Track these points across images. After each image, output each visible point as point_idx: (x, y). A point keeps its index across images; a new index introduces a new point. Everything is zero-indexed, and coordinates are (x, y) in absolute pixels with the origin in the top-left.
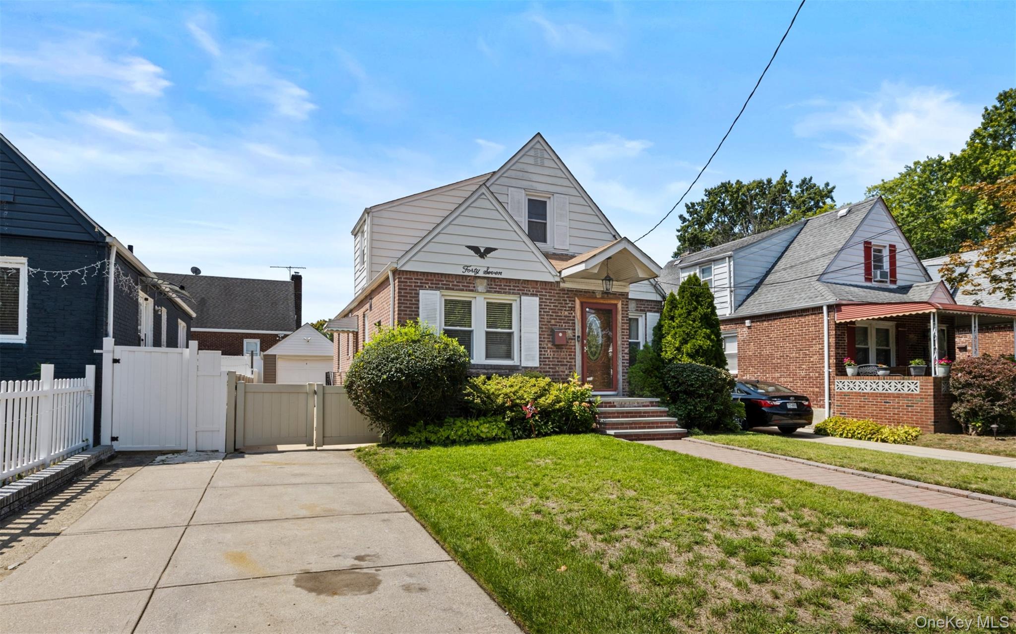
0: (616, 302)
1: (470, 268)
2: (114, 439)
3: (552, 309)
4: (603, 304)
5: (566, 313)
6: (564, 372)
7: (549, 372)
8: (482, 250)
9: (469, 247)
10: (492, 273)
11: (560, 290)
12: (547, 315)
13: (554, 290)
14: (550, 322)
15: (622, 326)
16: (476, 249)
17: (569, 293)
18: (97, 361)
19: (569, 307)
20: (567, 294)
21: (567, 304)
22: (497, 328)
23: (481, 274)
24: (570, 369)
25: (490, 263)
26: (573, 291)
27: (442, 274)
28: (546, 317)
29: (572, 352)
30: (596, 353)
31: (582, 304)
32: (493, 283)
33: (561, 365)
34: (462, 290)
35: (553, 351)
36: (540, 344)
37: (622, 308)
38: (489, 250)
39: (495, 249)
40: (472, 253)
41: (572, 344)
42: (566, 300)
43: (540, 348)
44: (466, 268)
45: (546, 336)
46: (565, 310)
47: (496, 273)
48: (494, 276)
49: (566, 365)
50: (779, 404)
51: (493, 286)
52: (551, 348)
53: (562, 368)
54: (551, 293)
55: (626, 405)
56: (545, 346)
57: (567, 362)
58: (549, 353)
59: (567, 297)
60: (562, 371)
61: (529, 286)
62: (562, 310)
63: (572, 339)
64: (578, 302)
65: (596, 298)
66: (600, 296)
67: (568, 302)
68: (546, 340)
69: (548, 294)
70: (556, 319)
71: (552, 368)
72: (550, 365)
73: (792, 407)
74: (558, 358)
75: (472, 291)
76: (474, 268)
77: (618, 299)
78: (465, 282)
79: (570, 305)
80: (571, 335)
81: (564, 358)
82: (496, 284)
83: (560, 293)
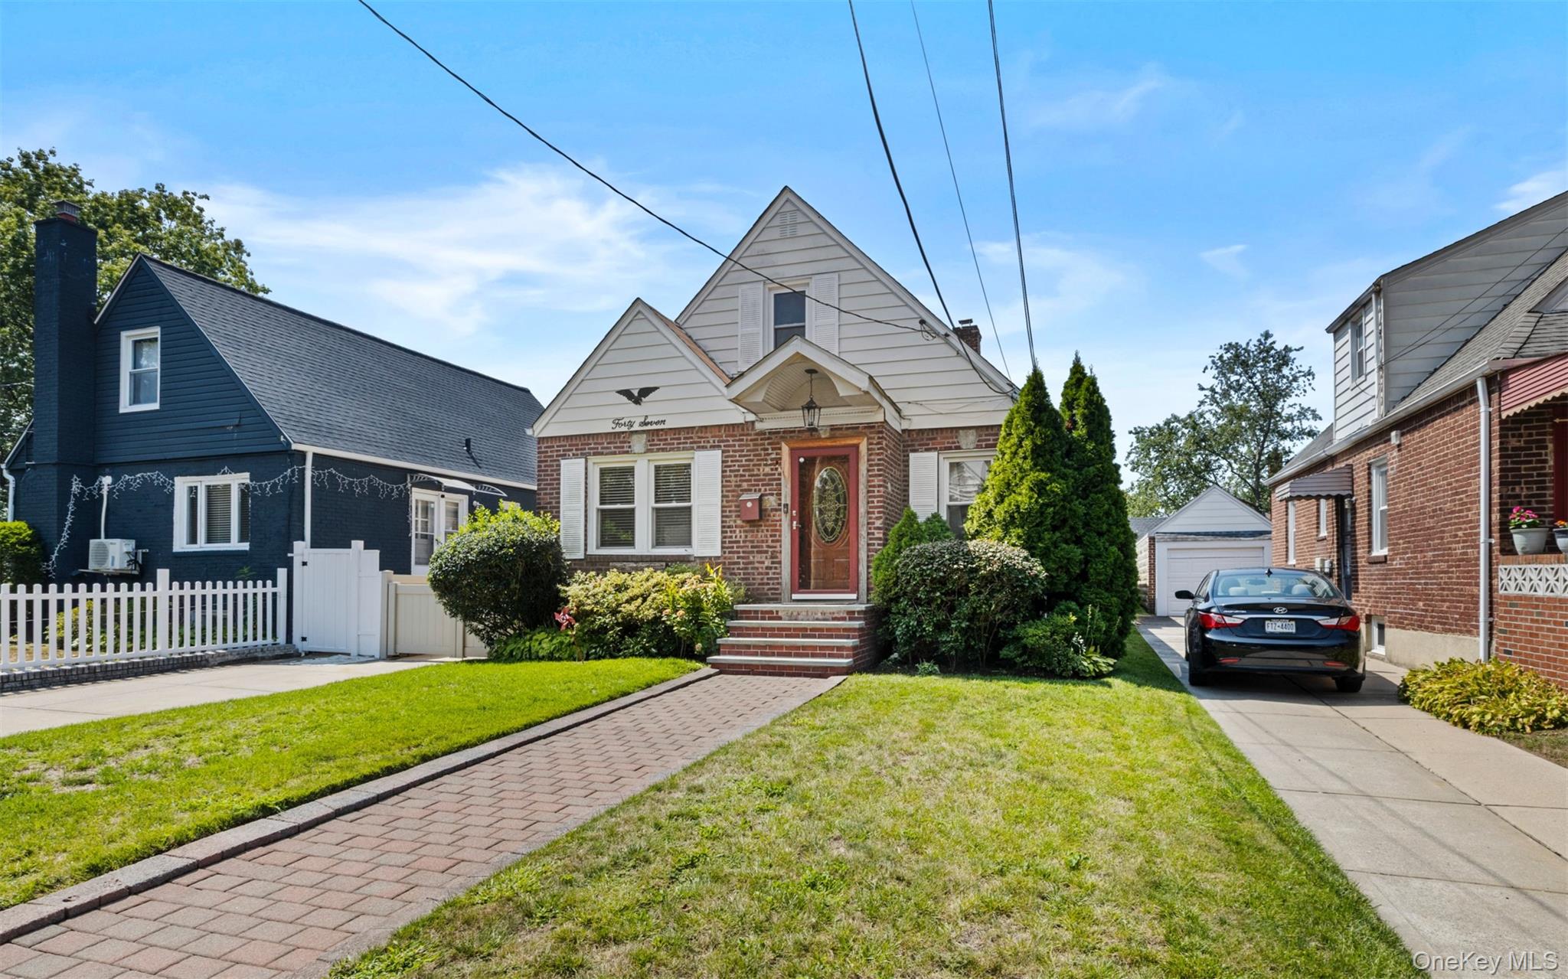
0: (855, 441)
1: (622, 422)
2: (304, 639)
3: (743, 466)
4: (832, 447)
5: (767, 470)
6: (763, 563)
7: (739, 563)
8: (636, 393)
9: (620, 392)
10: (651, 423)
11: (757, 434)
12: (736, 476)
13: (748, 435)
14: (740, 486)
15: (868, 481)
16: (627, 393)
17: (773, 436)
18: (289, 564)
19: (772, 460)
20: (769, 439)
21: (769, 454)
22: (670, 501)
23: (636, 427)
24: (772, 558)
25: (650, 408)
26: (779, 433)
27: (589, 435)
28: (733, 479)
29: (776, 531)
30: (833, 530)
31: (792, 450)
32: (655, 438)
33: (758, 552)
34: (614, 453)
35: (745, 531)
36: (722, 522)
37: (868, 450)
38: (645, 392)
39: (656, 388)
40: (624, 399)
41: (777, 518)
42: (767, 449)
43: (723, 527)
44: (617, 422)
45: (733, 508)
46: (766, 465)
47: (657, 423)
48: (654, 427)
49: (767, 552)
50: (1239, 621)
51: (656, 442)
52: (742, 527)
53: (758, 557)
54: (742, 440)
55: (800, 617)
56: (732, 523)
57: (768, 546)
58: (739, 535)
59: (769, 444)
60: (759, 562)
61: (709, 435)
62: (760, 465)
63: (776, 510)
64: (785, 449)
65: (819, 438)
66: (827, 435)
67: (770, 451)
68: (734, 514)
69: (737, 443)
70: (750, 480)
71: (743, 558)
72: (739, 552)
73: (1279, 630)
74: (752, 542)
75: (627, 452)
76: (627, 420)
77: (860, 435)
78: (618, 440)
79: (773, 456)
80: (774, 504)
81: (763, 541)
82: (659, 437)
83: (757, 440)
